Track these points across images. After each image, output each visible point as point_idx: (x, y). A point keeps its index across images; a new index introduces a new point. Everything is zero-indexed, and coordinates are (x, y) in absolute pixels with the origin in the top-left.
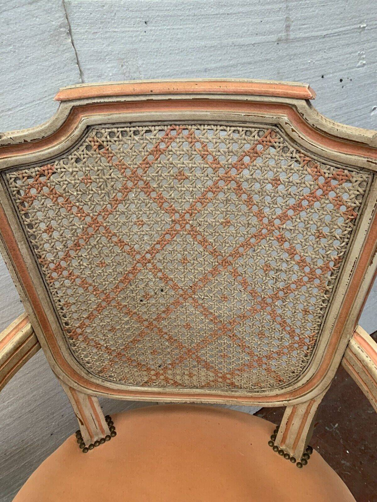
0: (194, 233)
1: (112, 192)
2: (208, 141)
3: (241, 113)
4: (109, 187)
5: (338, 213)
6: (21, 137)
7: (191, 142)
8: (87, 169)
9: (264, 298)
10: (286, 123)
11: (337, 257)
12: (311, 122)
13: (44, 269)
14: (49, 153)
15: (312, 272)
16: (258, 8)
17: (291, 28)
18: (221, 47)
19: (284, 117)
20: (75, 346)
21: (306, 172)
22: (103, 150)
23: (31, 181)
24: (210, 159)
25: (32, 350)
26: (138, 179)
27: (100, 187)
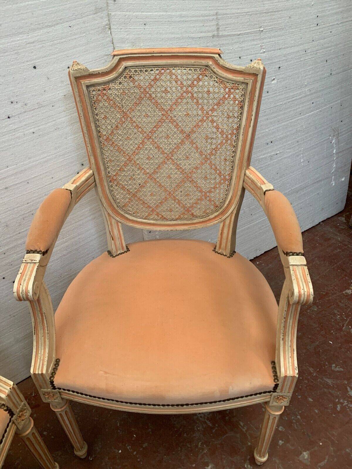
0: (172, 121)
1: (134, 99)
2: (178, 74)
3: (192, 61)
4: (133, 97)
5: (235, 104)
6: (97, 71)
7: (171, 75)
8: (124, 87)
9: (206, 155)
10: (211, 65)
11: (236, 127)
12: (221, 63)
13: (101, 139)
14: (108, 79)
15: (227, 136)
16: (202, 18)
17: (220, 29)
18: (183, 38)
19: (210, 63)
20: (112, 187)
21: (221, 87)
22: (132, 79)
23: (99, 92)
24: (179, 83)
25: (92, 185)
26: (146, 93)
27: (129, 97)
